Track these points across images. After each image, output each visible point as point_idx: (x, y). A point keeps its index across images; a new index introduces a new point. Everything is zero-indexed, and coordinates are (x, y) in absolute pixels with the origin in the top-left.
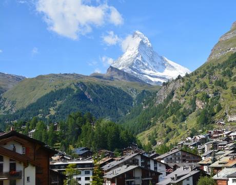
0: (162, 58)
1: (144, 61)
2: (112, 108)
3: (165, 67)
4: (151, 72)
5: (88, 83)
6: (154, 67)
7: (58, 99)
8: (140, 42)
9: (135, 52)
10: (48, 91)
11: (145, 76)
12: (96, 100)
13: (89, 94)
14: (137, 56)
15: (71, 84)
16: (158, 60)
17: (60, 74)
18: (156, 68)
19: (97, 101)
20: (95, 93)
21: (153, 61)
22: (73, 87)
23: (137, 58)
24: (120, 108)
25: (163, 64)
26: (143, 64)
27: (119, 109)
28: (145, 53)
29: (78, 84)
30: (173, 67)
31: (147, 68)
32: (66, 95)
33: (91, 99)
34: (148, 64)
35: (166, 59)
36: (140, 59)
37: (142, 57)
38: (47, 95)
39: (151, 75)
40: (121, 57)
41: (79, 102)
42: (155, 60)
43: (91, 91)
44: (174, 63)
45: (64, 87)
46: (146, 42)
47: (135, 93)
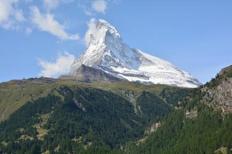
0: (134, 51)
1: (115, 56)
2: (113, 118)
3: (141, 63)
4: (125, 69)
5: (74, 86)
6: (127, 62)
7: (40, 112)
8: (106, 33)
9: (101, 47)
10: (22, 103)
11: (119, 75)
12: (90, 109)
13: (80, 102)
14: (105, 51)
15: (52, 90)
16: (130, 54)
17: (24, 79)
18: (129, 64)
19: (92, 111)
20: (86, 100)
21: (124, 56)
22: (57, 94)
23: (106, 53)
24: (123, 118)
25: (137, 59)
26: (113, 60)
27: (122, 120)
28: (113, 46)
29: (62, 89)
30: (150, 61)
31: (119, 65)
32: (51, 106)
33: (84, 109)
34: (120, 60)
35: (140, 52)
36: (109, 54)
37: (111, 52)
38: (23, 108)
39: (125, 73)
40: (84, 54)
41: (73, 114)
42: (127, 55)
43: (81, 98)
44: (152, 56)
45: (44, 95)
46: (112, 32)
47: (132, 95)
